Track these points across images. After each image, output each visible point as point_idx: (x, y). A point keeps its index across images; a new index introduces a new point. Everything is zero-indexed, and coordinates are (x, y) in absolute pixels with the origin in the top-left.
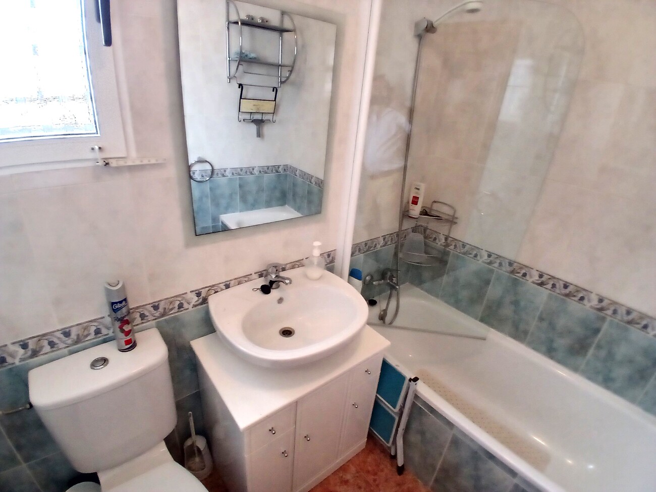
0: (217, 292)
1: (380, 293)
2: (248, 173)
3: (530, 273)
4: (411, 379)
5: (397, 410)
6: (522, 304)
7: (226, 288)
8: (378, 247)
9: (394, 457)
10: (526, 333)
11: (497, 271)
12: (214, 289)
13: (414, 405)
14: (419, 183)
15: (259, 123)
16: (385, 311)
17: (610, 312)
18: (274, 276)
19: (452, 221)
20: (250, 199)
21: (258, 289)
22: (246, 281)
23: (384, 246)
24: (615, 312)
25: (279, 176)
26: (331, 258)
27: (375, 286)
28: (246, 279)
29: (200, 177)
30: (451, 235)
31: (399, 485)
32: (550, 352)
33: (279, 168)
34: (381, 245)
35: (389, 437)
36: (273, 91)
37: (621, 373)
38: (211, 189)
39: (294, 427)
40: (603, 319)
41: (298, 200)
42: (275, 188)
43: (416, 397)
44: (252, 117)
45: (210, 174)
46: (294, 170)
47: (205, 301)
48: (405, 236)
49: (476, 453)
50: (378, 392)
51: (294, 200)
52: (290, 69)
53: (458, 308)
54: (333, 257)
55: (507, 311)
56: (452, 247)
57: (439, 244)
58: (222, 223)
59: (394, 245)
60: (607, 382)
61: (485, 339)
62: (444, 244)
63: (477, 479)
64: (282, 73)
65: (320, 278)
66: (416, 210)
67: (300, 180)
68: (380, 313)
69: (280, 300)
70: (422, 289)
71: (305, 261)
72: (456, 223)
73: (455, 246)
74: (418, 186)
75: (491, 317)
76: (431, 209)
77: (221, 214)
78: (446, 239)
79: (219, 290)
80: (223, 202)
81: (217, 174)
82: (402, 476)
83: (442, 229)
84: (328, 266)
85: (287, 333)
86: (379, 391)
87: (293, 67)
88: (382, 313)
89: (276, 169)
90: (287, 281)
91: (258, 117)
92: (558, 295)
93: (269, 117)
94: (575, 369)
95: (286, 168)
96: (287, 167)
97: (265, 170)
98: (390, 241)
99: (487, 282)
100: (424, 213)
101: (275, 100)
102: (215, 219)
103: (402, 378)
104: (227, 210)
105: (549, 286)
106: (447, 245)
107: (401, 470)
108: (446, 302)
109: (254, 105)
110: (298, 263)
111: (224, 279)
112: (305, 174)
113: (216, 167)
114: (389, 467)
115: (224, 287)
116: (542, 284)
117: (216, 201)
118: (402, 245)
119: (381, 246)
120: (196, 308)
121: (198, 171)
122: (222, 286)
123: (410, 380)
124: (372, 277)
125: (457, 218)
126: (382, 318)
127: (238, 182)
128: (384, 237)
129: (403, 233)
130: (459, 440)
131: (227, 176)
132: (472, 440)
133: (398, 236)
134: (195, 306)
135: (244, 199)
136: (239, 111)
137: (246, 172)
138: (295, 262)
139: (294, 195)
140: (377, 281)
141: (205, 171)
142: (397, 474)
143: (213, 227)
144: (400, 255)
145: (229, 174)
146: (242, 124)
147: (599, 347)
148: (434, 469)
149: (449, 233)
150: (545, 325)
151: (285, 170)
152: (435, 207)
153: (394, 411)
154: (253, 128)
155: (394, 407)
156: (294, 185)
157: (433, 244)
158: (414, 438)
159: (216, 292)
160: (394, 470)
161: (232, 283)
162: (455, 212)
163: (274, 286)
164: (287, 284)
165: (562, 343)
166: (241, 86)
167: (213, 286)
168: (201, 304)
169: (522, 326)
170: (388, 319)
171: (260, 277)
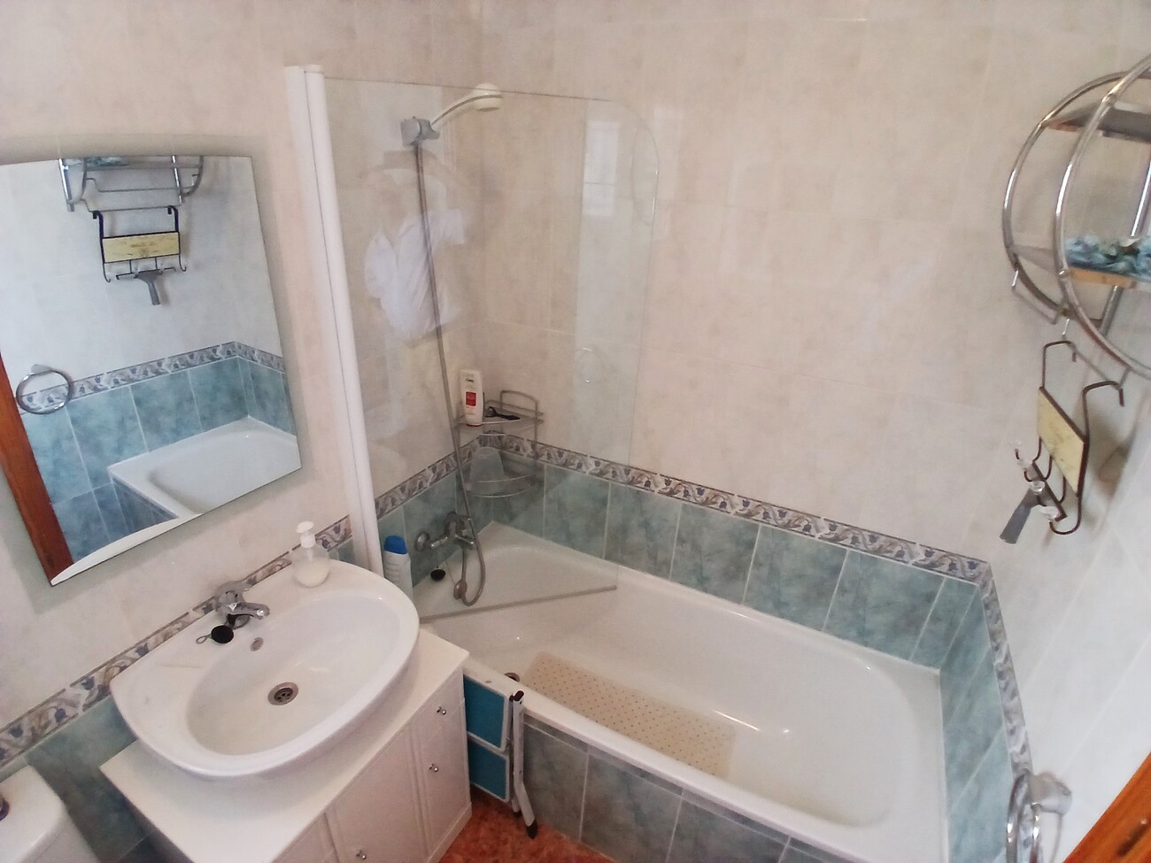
0: (125, 667)
1: (447, 555)
2: (150, 374)
3: (654, 480)
4: (512, 696)
5: (503, 747)
6: (654, 524)
7: (142, 655)
8: (427, 485)
9: (519, 814)
10: (667, 563)
11: (612, 485)
12: (119, 665)
13: (527, 731)
14: (472, 372)
15: (151, 276)
16: (463, 583)
17: (760, 517)
18: (233, 607)
19: (537, 419)
20: (168, 421)
21: (206, 637)
22: (179, 630)
23: (437, 480)
24: (766, 515)
25: (218, 367)
26: (342, 532)
27: (436, 549)
28: (179, 625)
29: (46, 402)
30: (540, 439)
31: (534, 855)
32: (702, 583)
33: (215, 351)
34: (430, 481)
35: (504, 787)
36: (170, 213)
37: (793, 592)
38: (74, 421)
39: (332, 851)
40: (754, 528)
41: (269, 406)
42: (216, 389)
43: (527, 717)
44: (133, 269)
45: (66, 392)
46: (248, 351)
47: (105, 691)
48: (470, 453)
49: (624, 773)
50: (468, 729)
51: (263, 406)
52: (196, 171)
53: (573, 547)
54: (345, 530)
55: (637, 538)
56: (545, 458)
57: (525, 455)
58: (115, 480)
59: (453, 475)
60: (779, 608)
61: (615, 588)
62: (532, 455)
63: (636, 808)
64: (183, 180)
65: (326, 579)
66: (475, 414)
67: (264, 370)
68: (455, 587)
69: (257, 644)
70: (516, 527)
71: (293, 556)
72: (542, 421)
73: (549, 456)
74: (472, 375)
75: (619, 552)
76: (501, 404)
77: (109, 464)
78: (533, 446)
79: (128, 662)
80: (109, 441)
81: (82, 389)
82: (536, 838)
83: (525, 433)
84: (338, 547)
85: (283, 695)
86: (470, 726)
87: (201, 168)
88: (458, 587)
89: (209, 354)
90: (260, 613)
91: (150, 265)
92: (694, 505)
93: (174, 261)
94: (738, 600)
95: (230, 348)
96: (234, 346)
97: (185, 361)
98: (445, 470)
99: (604, 502)
100: (491, 413)
101: (177, 230)
102: (98, 477)
103: (498, 699)
104: (119, 452)
105: (681, 495)
106: (537, 456)
107: (533, 831)
108: (556, 541)
109: (133, 246)
110: (280, 563)
111: (132, 641)
112: (272, 358)
113: (75, 377)
114: (516, 832)
115: (137, 655)
116: (671, 493)
117: (89, 440)
118: (467, 471)
119: (431, 484)
120: (91, 708)
121: (39, 393)
122: (132, 654)
123: (512, 698)
124: (428, 537)
125: (542, 414)
126: (460, 594)
127: (132, 396)
128: (434, 468)
129: (465, 451)
130: (600, 763)
131: (105, 389)
132: (615, 758)
133: (455, 457)
134: (87, 706)
135: (152, 424)
136: (104, 262)
137: (146, 373)
138: (272, 562)
139: (258, 397)
140: (437, 540)
141: (54, 389)
142: (528, 838)
143: (97, 492)
144: (468, 487)
145: (109, 383)
146: (115, 284)
147: (758, 565)
148: (577, 811)
149: (536, 437)
150: (688, 548)
151: (229, 353)
152: (507, 399)
153: (500, 750)
154: (142, 287)
155: (499, 746)
156: (255, 377)
157: (516, 456)
158: (539, 777)
159: (122, 669)
160: (524, 832)
161: (151, 641)
162: (537, 404)
163: (238, 623)
164: (260, 618)
165: (713, 568)
166: (96, 214)
167: (114, 660)
168: (99, 698)
169: (661, 556)
170: (469, 595)
171: (206, 613)
